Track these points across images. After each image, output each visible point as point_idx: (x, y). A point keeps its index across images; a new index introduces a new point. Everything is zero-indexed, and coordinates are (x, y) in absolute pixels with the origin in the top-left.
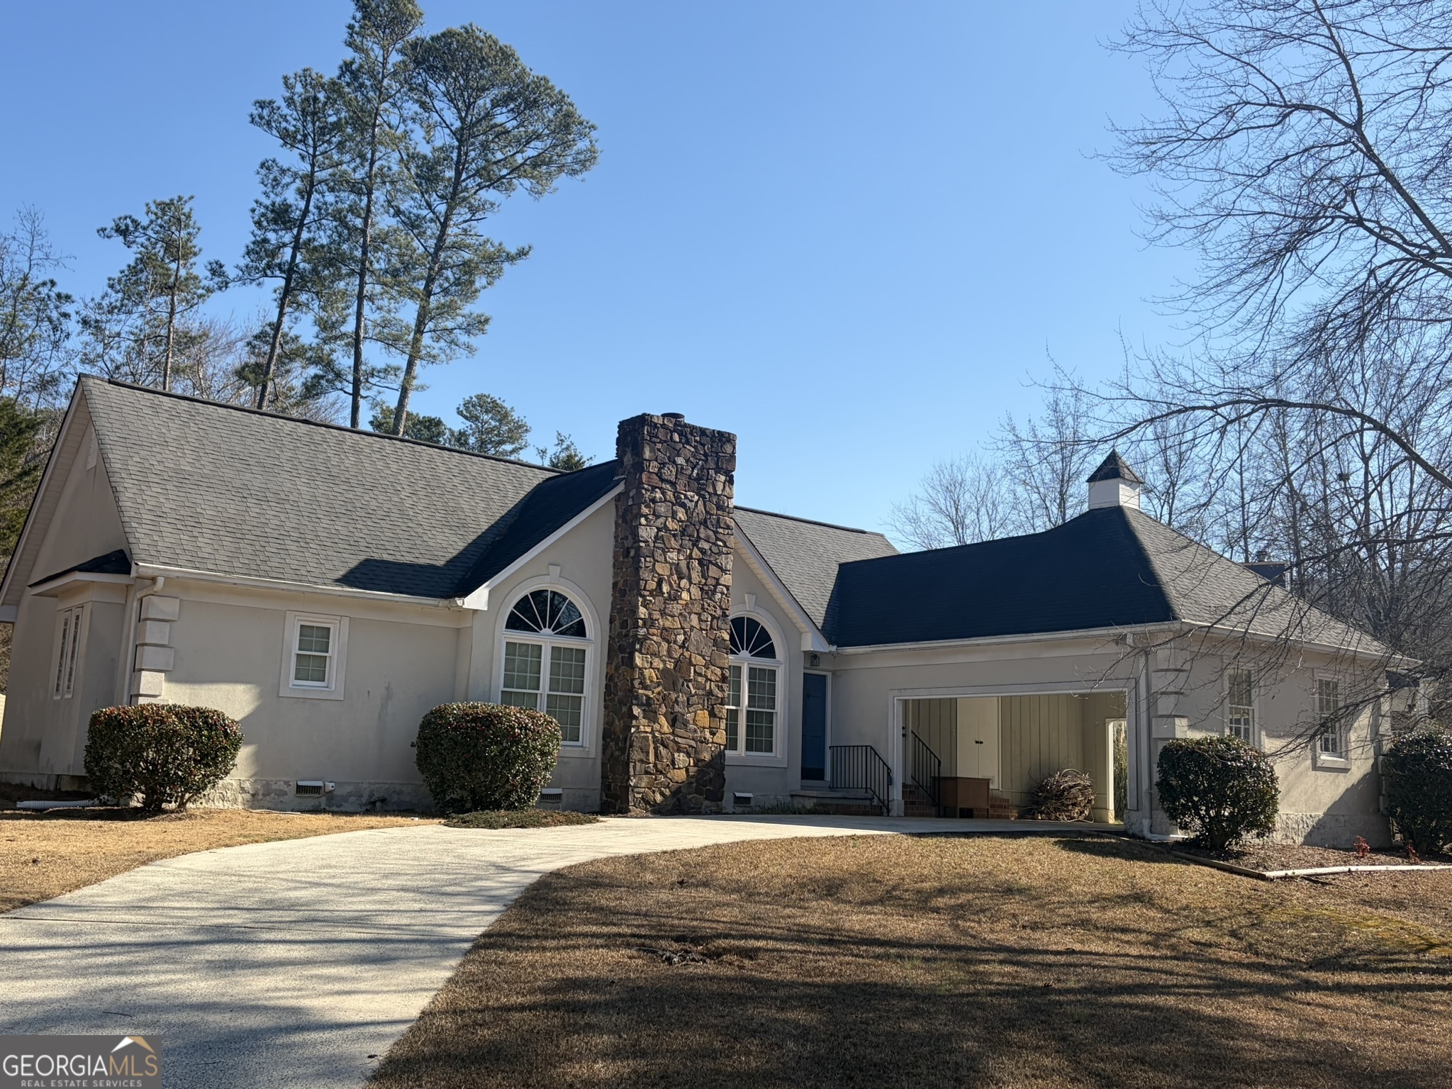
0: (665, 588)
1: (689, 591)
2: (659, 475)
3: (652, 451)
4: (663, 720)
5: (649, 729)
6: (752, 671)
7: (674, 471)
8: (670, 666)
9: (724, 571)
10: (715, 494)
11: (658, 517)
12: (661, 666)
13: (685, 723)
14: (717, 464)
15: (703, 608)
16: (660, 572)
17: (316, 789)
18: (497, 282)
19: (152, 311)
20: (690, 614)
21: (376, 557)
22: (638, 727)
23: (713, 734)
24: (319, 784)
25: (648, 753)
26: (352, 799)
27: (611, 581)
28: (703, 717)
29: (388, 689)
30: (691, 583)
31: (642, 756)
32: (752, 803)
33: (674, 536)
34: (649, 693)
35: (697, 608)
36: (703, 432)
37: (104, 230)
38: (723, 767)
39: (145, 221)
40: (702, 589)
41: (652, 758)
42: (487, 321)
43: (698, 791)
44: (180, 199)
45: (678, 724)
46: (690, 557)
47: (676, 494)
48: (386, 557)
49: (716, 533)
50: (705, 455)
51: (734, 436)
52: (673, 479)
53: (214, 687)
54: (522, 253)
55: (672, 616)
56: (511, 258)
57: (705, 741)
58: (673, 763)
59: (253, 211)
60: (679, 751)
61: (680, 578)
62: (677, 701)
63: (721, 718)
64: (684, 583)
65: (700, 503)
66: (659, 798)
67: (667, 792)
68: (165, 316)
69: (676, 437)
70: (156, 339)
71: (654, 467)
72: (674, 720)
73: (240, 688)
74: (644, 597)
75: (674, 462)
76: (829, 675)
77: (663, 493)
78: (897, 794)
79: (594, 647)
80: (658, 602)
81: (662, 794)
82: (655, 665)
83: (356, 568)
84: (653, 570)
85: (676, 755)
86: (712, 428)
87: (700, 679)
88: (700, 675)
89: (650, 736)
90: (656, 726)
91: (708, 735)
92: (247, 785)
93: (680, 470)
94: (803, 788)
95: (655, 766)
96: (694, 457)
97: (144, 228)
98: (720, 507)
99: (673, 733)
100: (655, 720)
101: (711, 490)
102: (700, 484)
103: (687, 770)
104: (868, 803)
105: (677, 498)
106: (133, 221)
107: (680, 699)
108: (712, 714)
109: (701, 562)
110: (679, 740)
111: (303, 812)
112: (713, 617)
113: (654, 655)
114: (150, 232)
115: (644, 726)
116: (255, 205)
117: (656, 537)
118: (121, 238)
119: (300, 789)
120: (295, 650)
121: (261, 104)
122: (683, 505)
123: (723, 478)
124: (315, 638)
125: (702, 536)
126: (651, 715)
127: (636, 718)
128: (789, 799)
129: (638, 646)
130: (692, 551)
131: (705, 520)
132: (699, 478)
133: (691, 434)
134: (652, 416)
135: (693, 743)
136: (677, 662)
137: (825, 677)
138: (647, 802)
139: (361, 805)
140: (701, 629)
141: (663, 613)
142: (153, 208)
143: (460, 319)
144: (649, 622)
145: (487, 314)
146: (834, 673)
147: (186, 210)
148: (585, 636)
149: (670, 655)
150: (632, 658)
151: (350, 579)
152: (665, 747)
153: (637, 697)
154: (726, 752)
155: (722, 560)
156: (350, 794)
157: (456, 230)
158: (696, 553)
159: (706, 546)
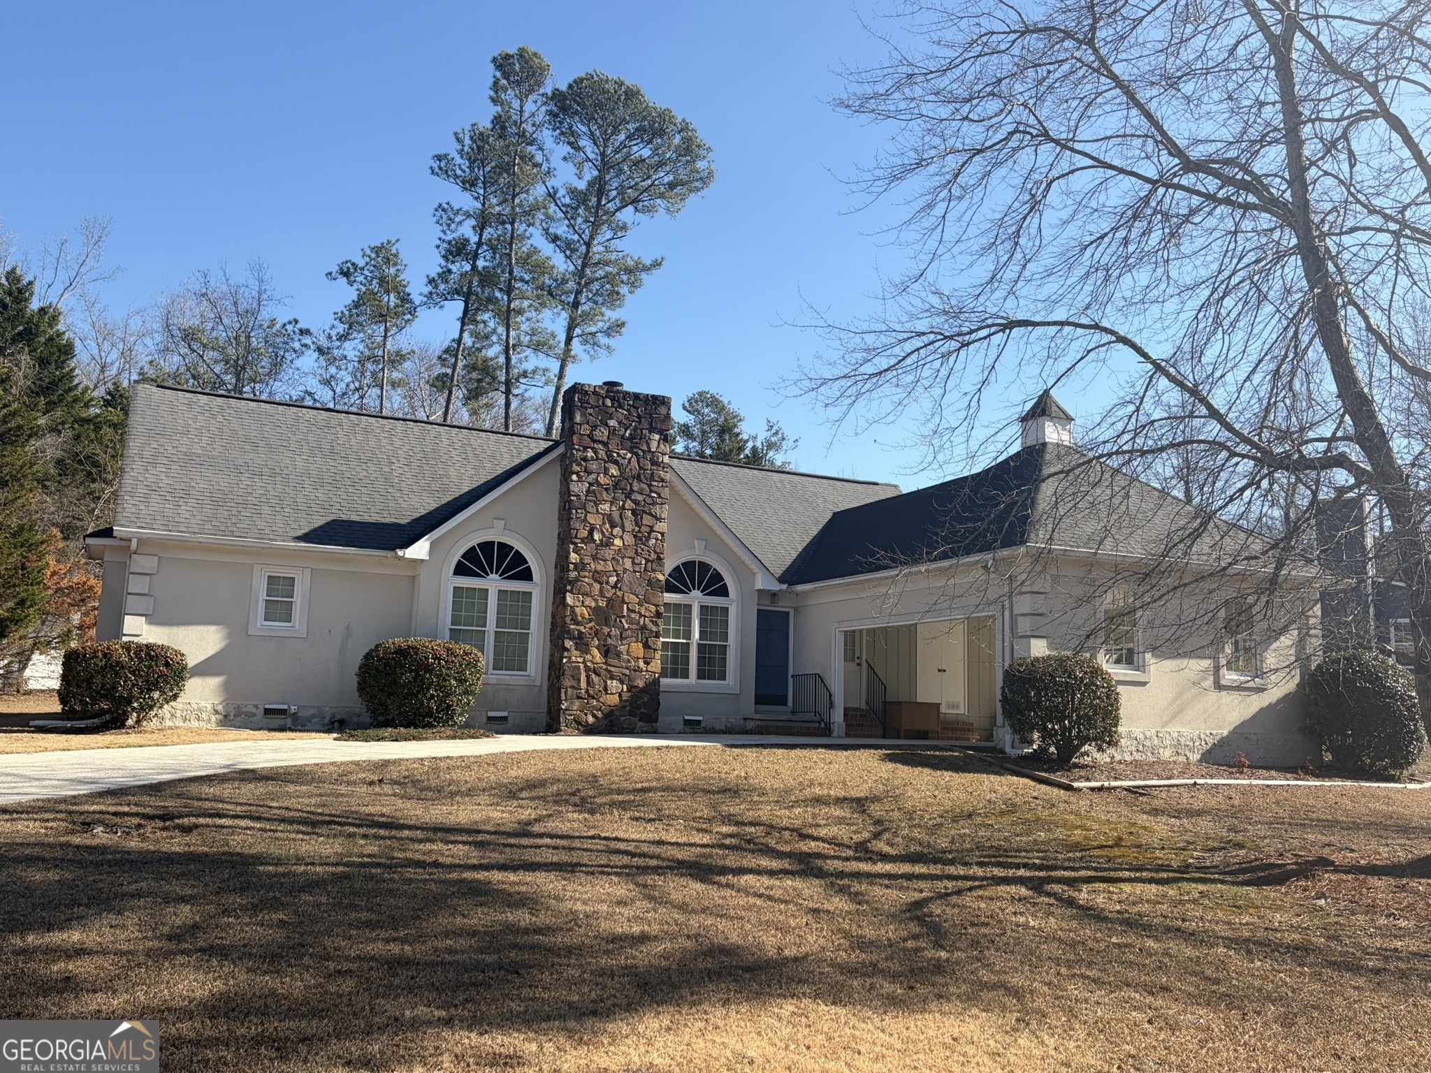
0: (597, 536)
1: (621, 537)
2: (590, 436)
3: (583, 415)
4: (595, 652)
5: (580, 660)
6: (703, 609)
7: (606, 433)
8: (602, 604)
9: (659, 519)
10: (649, 451)
11: (589, 473)
12: (593, 604)
13: (618, 655)
14: (651, 424)
15: (636, 553)
16: (592, 521)
17: (283, 712)
18: (638, 291)
19: (370, 337)
20: (623, 558)
21: (344, 517)
22: (570, 658)
23: (647, 663)
24: (285, 707)
25: (579, 680)
26: (316, 720)
27: (557, 532)
28: (637, 649)
29: (348, 628)
30: (624, 531)
31: (574, 683)
32: (703, 724)
33: (606, 489)
34: (582, 629)
35: (630, 553)
36: (636, 396)
37: (330, 273)
38: (658, 692)
39: (361, 263)
40: (635, 536)
41: (583, 684)
42: (623, 324)
43: (631, 714)
44: (389, 242)
45: (610, 655)
46: (623, 508)
47: (609, 453)
48: (355, 518)
49: (650, 486)
50: (639, 417)
51: (669, 399)
52: (605, 439)
53: (190, 628)
54: (657, 264)
55: (605, 561)
56: (646, 269)
57: (638, 670)
58: (606, 689)
59: (438, 247)
60: (612, 678)
61: (613, 527)
62: (609, 635)
63: (655, 650)
64: (617, 531)
65: (634, 459)
66: (591, 719)
67: (600, 714)
68: (379, 339)
69: (608, 402)
70: (373, 359)
71: (585, 430)
72: (606, 652)
73: (212, 628)
74: (575, 544)
75: (606, 424)
76: (792, 612)
77: (595, 452)
78: (838, 717)
79: (539, 589)
80: (588, 549)
81: (594, 716)
82: (587, 603)
83: (321, 527)
84: (585, 520)
85: (609, 682)
86: (646, 392)
87: (633, 615)
88: (633, 611)
89: (582, 666)
90: (589, 657)
91: (641, 664)
92: (220, 708)
93: (612, 431)
94: (756, 712)
95: (587, 691)
96: (627, 418)
97: (362, 269)
98: (654, 463)
99: (606, 663)
100: (587, 652)
101: (645, 448)
102: (634, 443)
103: (620, 696)
104: (816, 725)
105: (609, 456)
106: (353, 264)
107: (613, 633)
108: (646, 646)
109: (634, 512)
110: (612, 669)
111: (270, 730)
112: (647, 561)
113: (586, 594)
114: (366, 272)
115: (576, 656)
116: (438, 242)
117: (588, 491)
118: (345, 279)
119: (268, 712)
120: (263, 595)
121: (439, 158)
122: (616, 462)
123: (657, 437)
124: (280, 587)
125: (635, 488)
126: (583, 646)
127: (568, 650)
128: (742, 722)
129: (569, 588)
130: (624, 502)
131: (639, 475)
132: (632, 438)
133: (624, 398)
134: (583, 385)
135: (627, 672)
136: (609, 600)
137: (788, 613)
138: (579, 723)
139: (324, 725)
140: (635, 571)
141: (595, 558)
142: (368, 252)
143: (600, 324)
144: (580, 567)
145: (623, 319)
146: (796, 610)
147: (394, 251)
148: (531, 579)
149: (602, 594)
150: (564, 598)
151: (312, 536)
152: (598, 674)
153: (569, 632)
154: (664, 681)
155: (656, 510)
156: (313, 716)
157: (601, 249)
158: (629, 504)
159: (640, 498)
